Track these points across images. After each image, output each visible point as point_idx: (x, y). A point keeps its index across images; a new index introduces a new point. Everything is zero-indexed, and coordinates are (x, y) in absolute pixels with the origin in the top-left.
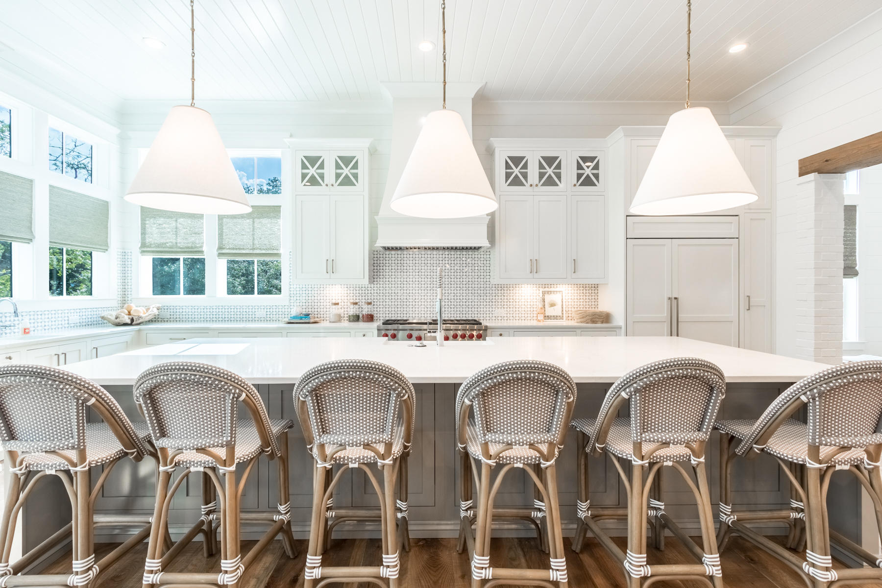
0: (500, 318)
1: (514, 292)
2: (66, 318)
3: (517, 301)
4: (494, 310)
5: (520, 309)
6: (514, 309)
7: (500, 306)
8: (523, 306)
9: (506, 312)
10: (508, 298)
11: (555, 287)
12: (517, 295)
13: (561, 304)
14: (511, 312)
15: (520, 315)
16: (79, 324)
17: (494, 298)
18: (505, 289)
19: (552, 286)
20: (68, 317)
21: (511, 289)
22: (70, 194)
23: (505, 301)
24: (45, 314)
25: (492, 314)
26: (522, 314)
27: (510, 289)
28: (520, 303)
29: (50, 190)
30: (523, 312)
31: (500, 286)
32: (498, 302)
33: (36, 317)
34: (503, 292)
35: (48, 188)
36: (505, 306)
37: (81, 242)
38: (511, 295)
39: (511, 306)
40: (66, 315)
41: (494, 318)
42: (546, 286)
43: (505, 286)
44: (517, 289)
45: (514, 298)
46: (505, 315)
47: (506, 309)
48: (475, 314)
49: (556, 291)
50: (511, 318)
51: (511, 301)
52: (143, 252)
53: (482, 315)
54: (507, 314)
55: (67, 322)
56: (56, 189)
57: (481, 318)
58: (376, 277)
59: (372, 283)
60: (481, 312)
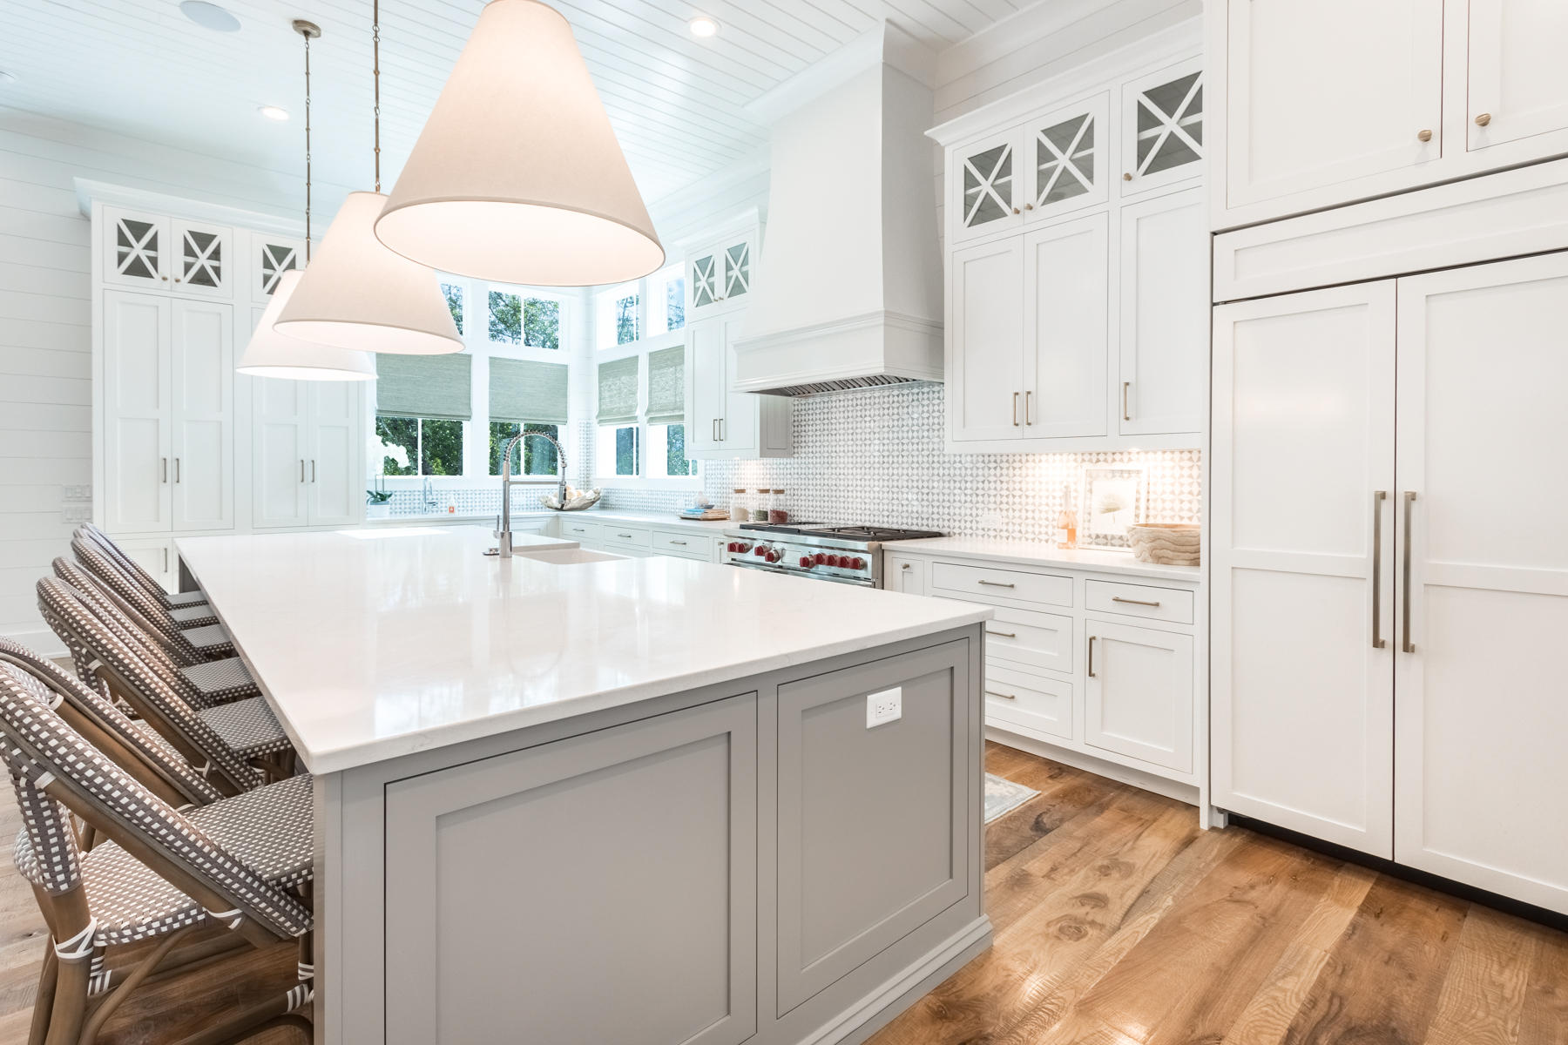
0: (992, 533)
1: (1024, 472)
3: (1030, 493)
4: (980, 512)
5: (1037, 515)
6: (1024, 514)
7: (992, 506)
8: (1044, 508)
9: (1006, 520)
10: (1011, 486)
11: (1126, 459)
12: (1029, 479)
13: (1134, 504)
14: (1017, 521)
15: (1037, 529)
16: (525, 507)
17: (980, 485)
18: (1005, 465)
19: (1117, 457)
21: (1017, 465)
22: (515, 363)
23: (1005, 493)
24: (484, 493)
25: (977, 522)
26: (1040, 526)
27: (1015, 465)
28: (1037, 501)
29: (490, 363)
30: (1044, 523)
31: (992, 459)
32: (989, 496)
33: (473, 496)
34: (998, 471)
35: (488, 361)
36: (1004, 506)
37: (530, 415)
38: (1017, 479)
39: (1017, 507)
41: (980, 532)
42: (1102, 457)
43: (1005, 458)
44: (1030, 465)
45: (1024, 486)
46: (1005, 528)
47: (1004, 513)
48: (944, 520)
49: (1129, 472)
50: (1017, 535)
51: (1017, 493)
52: (600, 421)
53: (957, 524)
54: (1007, 524)
56: (498, 361)
57: (957, 531)
58: (796, 445)
59: (791, 455)
60: (955, 517)
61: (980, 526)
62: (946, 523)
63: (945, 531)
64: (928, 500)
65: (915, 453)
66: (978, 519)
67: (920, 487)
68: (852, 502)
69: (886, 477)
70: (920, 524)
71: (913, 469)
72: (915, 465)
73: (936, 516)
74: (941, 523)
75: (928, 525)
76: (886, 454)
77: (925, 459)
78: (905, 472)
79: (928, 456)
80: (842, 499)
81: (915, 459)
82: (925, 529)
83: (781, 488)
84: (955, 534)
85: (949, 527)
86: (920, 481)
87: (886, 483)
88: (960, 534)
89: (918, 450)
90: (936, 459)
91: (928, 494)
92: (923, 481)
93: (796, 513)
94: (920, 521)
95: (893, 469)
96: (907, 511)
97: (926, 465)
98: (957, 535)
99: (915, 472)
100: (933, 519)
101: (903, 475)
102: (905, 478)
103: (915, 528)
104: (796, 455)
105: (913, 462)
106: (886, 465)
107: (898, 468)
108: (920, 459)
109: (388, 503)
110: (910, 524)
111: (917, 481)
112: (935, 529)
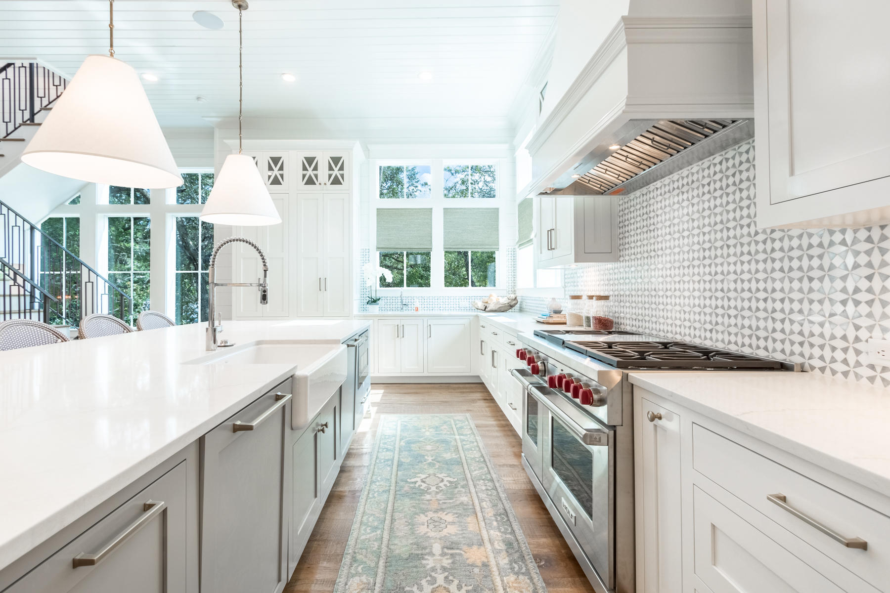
2: (457, 303)
4: (863, 334)
20: (459, 302)
24: (440, 299)
25: (858, 352)
29: (445, 211)
33: (433, 300)
37: (476, 246)
40: (457, 301)
48: (792, 343)
52: (519, 246)
53: (817, 352)
55: (458, 306)
56: (449, 210)
57: (817, 363)
58: (621, 247)
59: (617, 259)
60: (812, 340)
61: (862, 359)
62: (797, 348)
63: (796, 360)
64: (765, 310)
65: (746, 240)
66: (858, 346)
67: (754, 290)
68: (671, 311)
69: (707, 278)
70: (754, 346)
71: (742, 263)
72: (746, 258)
73: (779, 336)
74: (787, 347)
75: (766, 349)
76: (707, 245)
77: (761, 247)
78: (732, 268)
79: (764, 242)
80: (661, 307)
81: (746, 249)
82: (762, 354)
83: (606, 294)
84: (812, 368)
85: (802, 355)
86: (754, 281)
87: (708, 286)
88: (822, 369)
89: (749, 235)
90: (777, 245)
91: (765, 300)
92: (758, 281)
93: (622, 321)
94: (754, 341)
95: (716, 265)
96: (736, 325)
97: (761, 257)
98: (817, 371)
99: (746, 267)
100: (774, 340)
101: (729, 273)
102: (732, 277)
103: (747, 351)
104: (621, 259)
105: (742, 254)
106: (707, 262)
107: (722, 264)
108: (753, 248)
109: (378, 304)
110: (740, 344)
111: (749, 281)
112: (779, 357)
